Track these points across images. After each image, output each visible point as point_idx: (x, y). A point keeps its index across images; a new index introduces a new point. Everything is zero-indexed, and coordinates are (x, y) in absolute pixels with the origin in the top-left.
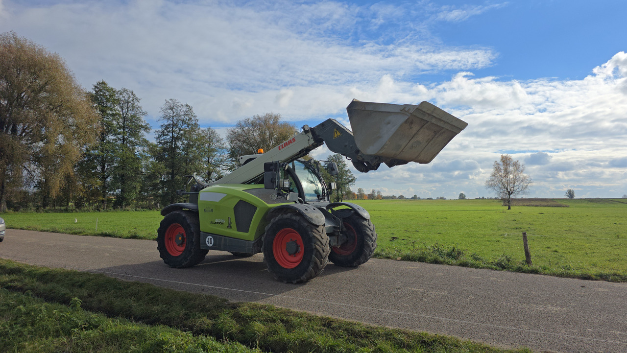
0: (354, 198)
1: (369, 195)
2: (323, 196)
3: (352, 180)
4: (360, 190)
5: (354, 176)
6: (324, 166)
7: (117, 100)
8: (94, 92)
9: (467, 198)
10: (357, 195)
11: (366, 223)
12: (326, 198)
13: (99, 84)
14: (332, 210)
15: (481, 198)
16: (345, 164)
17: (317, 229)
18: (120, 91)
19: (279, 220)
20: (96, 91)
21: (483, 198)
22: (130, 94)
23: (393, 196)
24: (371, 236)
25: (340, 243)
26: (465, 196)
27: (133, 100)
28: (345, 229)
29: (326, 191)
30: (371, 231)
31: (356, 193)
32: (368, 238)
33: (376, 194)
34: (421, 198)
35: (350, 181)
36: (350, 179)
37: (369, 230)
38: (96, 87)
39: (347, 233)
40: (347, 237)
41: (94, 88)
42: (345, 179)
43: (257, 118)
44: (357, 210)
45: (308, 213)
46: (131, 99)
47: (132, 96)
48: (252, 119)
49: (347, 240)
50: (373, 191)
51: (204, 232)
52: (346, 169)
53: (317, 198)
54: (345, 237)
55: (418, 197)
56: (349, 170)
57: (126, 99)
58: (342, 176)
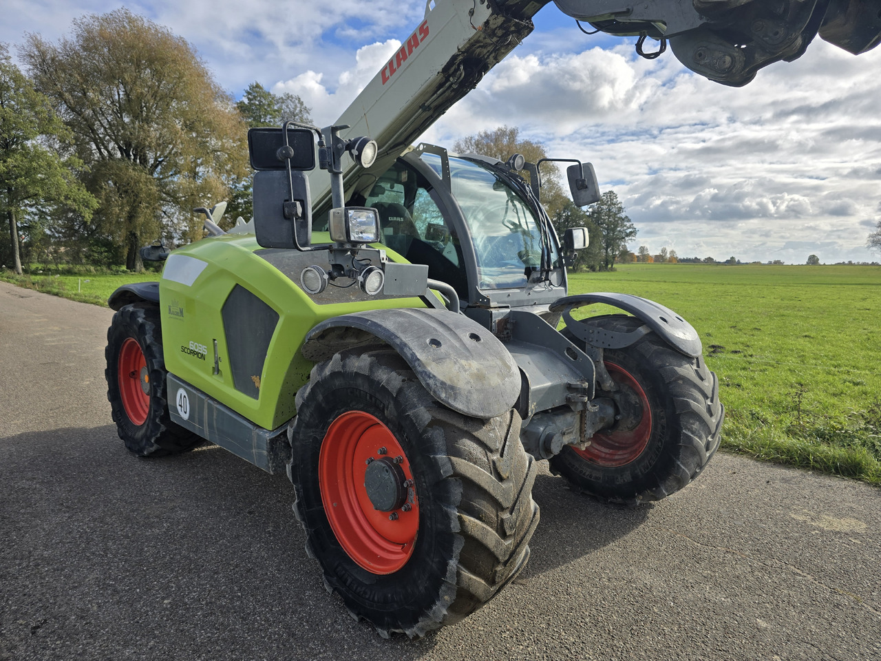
0: (632, 261)
1: (656, 256)
2: (542, 271)
3: (631, 232)
4: (642, 249)
5: (635, 226)
6: (588, 211)
7: (277, 111)
8: (246, 101)
9: (821, 262)
10: (638, 257)
11: (687, 370)
12: (554, 277)
13: (252, 88)
14: (568, 320)
15: (846, 262)
16: (621, 208)
17: (479, 434)
18: (282, 98)
19: (334, 375)
20: (249, 99)
21: (850, 262)
22: (297, 101)
23: (696, 258)
24: (706, 416)
25: (590, 432)
26: (818, 259)
27: (301, 111)
28: (609, 384)
29: (554, 257)
30: (706, 397)
31: (637, 254)
32: (696, 426)
33: (668, 255)
34: (742, 261)
35: (628, 235)
36: (628, 231)
37: (700, 397)
38: (249, 93)
39: (617, 397)
40: (617, 412)
41: (245, 94)
42: (620, 231)
43: (483, 135)
44: (660, 323)
45: (439, 360)
46: (298, 109)
47: (298, 105)
48: (477, 138)
49: (616, 422)
50: (664, 251)
51: (175, 376)
52: (623, 215)
53: (526, 277)
54: (610, 411)
55: (737, 260)
56: (627, 217)
57: (292, 109)
58: (616, 227)
